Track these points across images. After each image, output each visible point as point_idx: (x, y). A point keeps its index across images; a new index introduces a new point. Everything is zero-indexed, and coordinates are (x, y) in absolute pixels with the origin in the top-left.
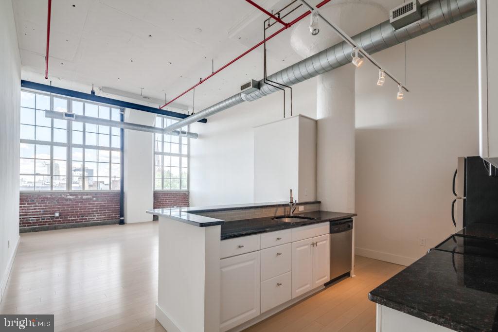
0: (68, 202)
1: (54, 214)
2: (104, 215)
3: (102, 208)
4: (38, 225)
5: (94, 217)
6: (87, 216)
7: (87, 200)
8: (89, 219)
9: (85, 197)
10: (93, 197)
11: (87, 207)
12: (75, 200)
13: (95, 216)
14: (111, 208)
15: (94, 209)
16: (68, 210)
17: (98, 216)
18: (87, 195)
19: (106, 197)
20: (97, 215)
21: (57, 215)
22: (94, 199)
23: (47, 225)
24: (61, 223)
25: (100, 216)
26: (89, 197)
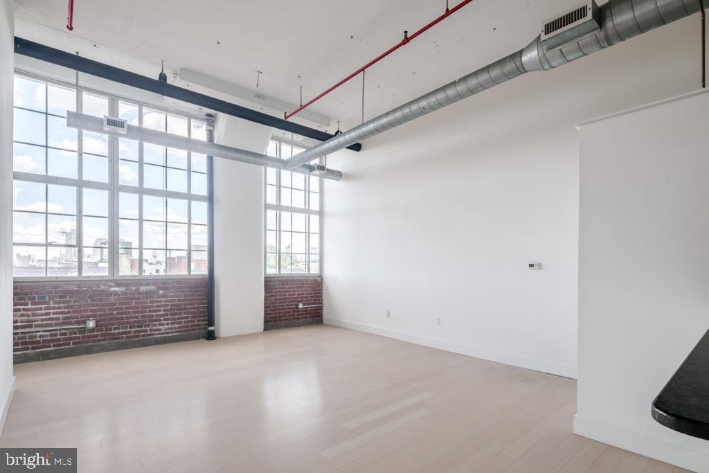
0: (112, 299)
1: (85, 322)
2: (179, 323)
3: (175, 310)
4: (54, 346)
5: (160, 327)
6: (148, 326)
7: (148, 294)
8: (151, 330)
9: (143, 289)
10: (159, 288)
11: (149, 307)
12: (125, 294)
13: (163, 325)
14: (191, 308)
15: (160, 311)
16: (112, 314)
17: (167, 324)
18: (148, 284)
19: (181, 288)
20: (166, 322)
21: (91, 324)
22: (161, 292)
23: (72, 346)
24: (100, 340)
25: (172, 324)
26: (152, 288)
